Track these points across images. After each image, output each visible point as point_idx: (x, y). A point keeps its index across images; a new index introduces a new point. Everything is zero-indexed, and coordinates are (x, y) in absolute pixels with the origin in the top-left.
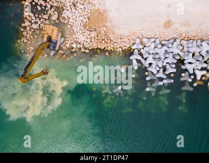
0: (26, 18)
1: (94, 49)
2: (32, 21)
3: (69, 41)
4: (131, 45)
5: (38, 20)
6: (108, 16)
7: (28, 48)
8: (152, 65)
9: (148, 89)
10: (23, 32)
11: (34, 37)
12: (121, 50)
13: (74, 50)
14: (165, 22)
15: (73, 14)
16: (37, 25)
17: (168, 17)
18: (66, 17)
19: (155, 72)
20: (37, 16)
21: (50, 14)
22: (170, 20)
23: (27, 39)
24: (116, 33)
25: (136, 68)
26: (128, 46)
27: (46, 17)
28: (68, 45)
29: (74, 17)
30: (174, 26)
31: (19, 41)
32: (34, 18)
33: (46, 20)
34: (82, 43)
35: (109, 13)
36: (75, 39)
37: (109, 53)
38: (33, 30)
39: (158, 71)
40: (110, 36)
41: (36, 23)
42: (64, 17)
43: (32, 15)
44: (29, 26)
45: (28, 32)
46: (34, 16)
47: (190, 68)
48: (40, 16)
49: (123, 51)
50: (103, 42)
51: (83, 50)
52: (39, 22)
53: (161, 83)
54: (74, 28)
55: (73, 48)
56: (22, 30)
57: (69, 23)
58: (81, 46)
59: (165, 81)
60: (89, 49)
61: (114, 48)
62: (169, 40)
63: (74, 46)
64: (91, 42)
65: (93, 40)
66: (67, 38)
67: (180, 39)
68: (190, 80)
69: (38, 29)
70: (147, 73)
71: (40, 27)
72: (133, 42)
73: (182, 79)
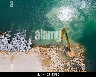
0: (82, 63)
1: (48, 47)
2: (79, 61)
3: (60, 51)
4: (31, 49)
5: (76, 62)
6: (41, 62)
7: (79, 48)
8: (22, 40)
9: (26, 31)
10: (82, 56)
11: (77, 54)
12: (36, 47)
13: (58, 47)
14: (14, 59)
15: (59, 65)
16: (76, 59)
17: (12, 62)
18: (62, 63)
19: (22, 37)
20: (77, 64)
21: (71, 65)
22: (11, 60)
23: (80, 52)
24: (37, 54)
25: (30, 39)
26: (32, 49)
27: (72, 63)
28: (60, 49)
29: (58, 63)
30: (10, 57)
31: (84, 51)
32: (78, 63)
33: (72, 62)
34: (54, 50)
35: (40, 64)
36: (57, 52)
37: (41, 46)
38: (78, 57)
39: (20, 38)
40: (40, 53)
41: (77, 60)
42: (63, 63)
43: (80, 65)
44: (80, 59)
45: (80, 56)
46: (78, 64)
47: (6, 39)
48: (75, 64)
49: (35, 47)
50: (44, 50)
51: (53, 47)
52: (75, 61)
53: (20, 33)
54: (58, 58)
55: (58, 48)
56: (83, 57)
57: (60, 60)
58: (54, 49)
59: (18, 34)
60: (51, 47)
61: (39, 48)
62: (13, 51)
63: (57, 49)
64: (50, 51)
65: (49, 51)
66: (61, 53)
67: (8, 52)
68: (7, 34)
69: (76, 57)
70: (25, 37)
71: (75, 58)
72: (30, 50)
73: (11, 35)
